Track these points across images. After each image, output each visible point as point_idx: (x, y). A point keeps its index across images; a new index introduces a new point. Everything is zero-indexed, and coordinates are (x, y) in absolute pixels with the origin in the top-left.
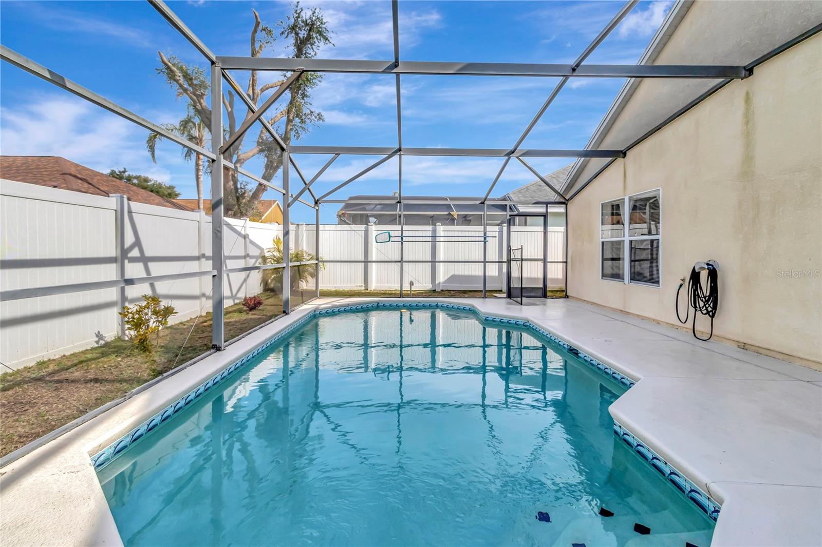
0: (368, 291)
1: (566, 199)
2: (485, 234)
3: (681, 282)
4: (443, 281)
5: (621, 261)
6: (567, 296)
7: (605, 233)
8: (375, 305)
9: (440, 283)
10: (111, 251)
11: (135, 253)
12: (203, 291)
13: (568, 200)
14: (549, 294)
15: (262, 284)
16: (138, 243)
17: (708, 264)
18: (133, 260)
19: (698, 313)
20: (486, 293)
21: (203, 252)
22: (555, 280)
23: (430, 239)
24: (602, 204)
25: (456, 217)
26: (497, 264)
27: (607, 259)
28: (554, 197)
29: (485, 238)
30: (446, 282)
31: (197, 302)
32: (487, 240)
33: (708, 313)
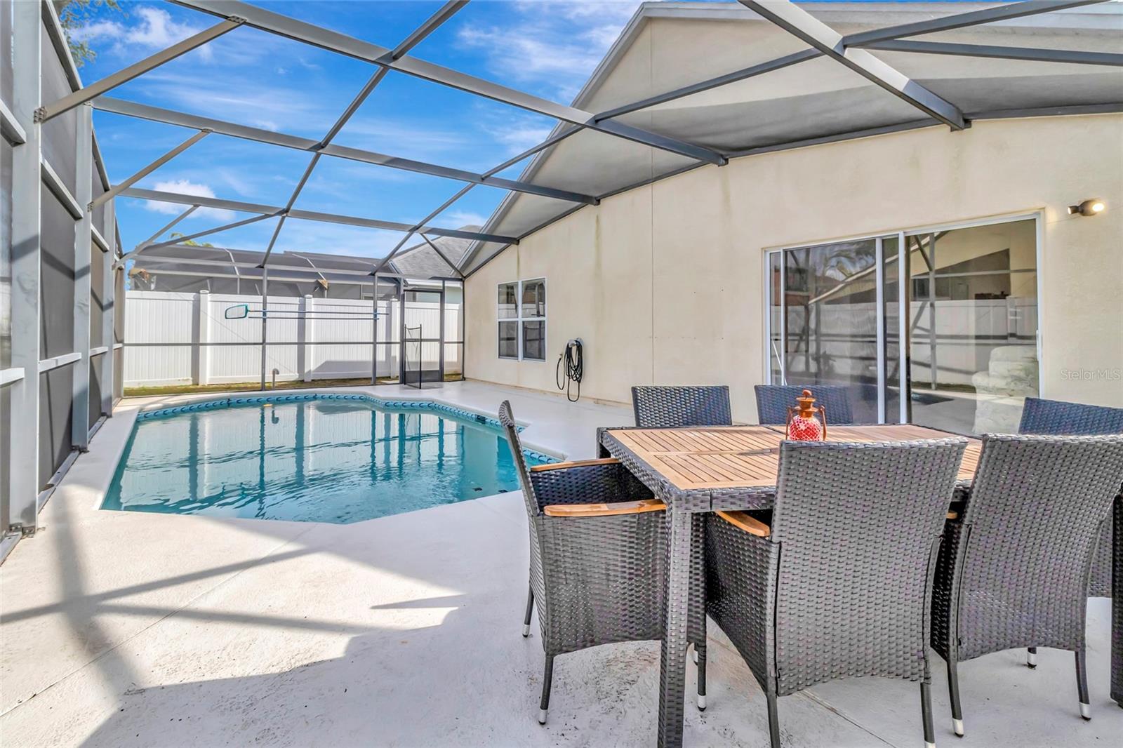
0: (198, 387)
1: (462, 275)
2: (375, 310)
3: (560, 357)
4: (315, 368)
5: (515, 341)
6: (464, 379)
7: (499, 312)
8: (225, 402)
9: (310, 371)
13: (465, 277)
14: (445, 378)
17: (576, 341)
19: (571, 380)
20: (376, 380)
22: (451, 364)
23: (296, 315)
24: (499, 285)
25: (326, 286)
26: (385, 345)
27: (503, 339)
28: (450, 273)
29: (375, 316)
30: (318, 369)
32: (378, 317)
33: (577, 380)
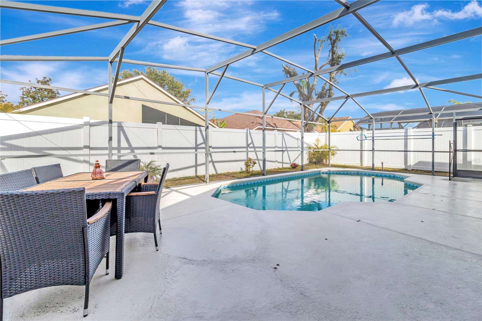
2: (433, 133)
9: (410, 165)
10: (245, 145)
11: (251, 145)
12: (276, 160)
15: (308, 160)
16: (252, 142)
18: (251, 148)
21: (276, 145)
23: (403, 137)
29: (433, 136)
30: (415, 165)
31: (274, 163)
32: (434, 137)
